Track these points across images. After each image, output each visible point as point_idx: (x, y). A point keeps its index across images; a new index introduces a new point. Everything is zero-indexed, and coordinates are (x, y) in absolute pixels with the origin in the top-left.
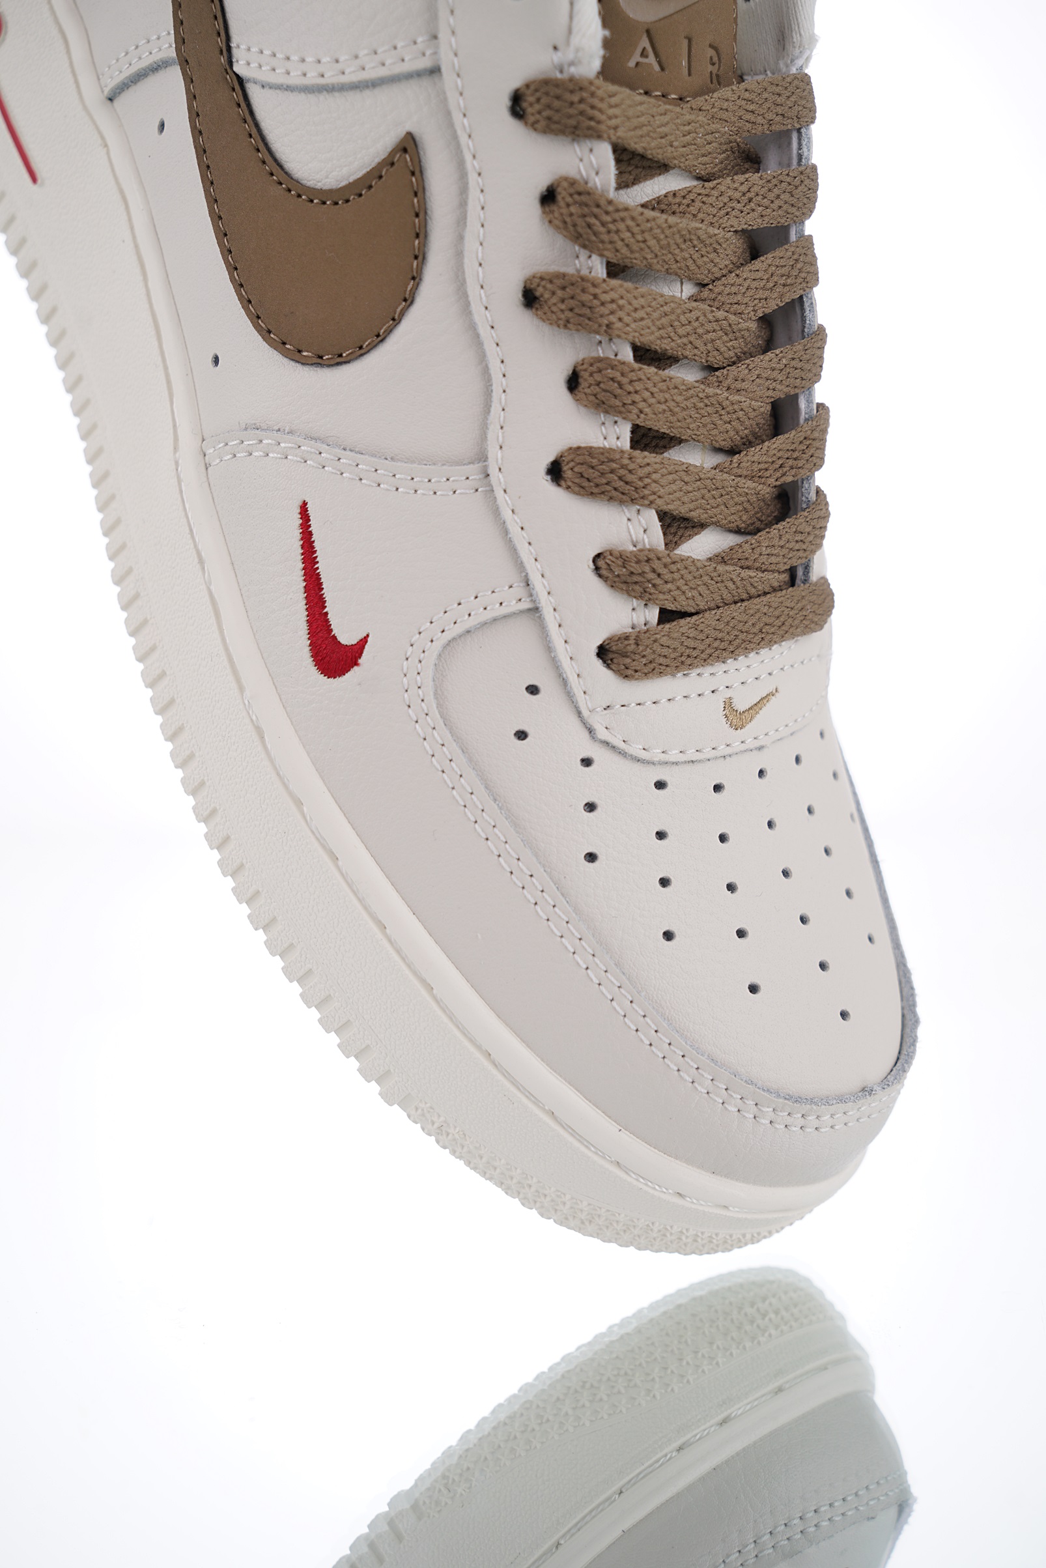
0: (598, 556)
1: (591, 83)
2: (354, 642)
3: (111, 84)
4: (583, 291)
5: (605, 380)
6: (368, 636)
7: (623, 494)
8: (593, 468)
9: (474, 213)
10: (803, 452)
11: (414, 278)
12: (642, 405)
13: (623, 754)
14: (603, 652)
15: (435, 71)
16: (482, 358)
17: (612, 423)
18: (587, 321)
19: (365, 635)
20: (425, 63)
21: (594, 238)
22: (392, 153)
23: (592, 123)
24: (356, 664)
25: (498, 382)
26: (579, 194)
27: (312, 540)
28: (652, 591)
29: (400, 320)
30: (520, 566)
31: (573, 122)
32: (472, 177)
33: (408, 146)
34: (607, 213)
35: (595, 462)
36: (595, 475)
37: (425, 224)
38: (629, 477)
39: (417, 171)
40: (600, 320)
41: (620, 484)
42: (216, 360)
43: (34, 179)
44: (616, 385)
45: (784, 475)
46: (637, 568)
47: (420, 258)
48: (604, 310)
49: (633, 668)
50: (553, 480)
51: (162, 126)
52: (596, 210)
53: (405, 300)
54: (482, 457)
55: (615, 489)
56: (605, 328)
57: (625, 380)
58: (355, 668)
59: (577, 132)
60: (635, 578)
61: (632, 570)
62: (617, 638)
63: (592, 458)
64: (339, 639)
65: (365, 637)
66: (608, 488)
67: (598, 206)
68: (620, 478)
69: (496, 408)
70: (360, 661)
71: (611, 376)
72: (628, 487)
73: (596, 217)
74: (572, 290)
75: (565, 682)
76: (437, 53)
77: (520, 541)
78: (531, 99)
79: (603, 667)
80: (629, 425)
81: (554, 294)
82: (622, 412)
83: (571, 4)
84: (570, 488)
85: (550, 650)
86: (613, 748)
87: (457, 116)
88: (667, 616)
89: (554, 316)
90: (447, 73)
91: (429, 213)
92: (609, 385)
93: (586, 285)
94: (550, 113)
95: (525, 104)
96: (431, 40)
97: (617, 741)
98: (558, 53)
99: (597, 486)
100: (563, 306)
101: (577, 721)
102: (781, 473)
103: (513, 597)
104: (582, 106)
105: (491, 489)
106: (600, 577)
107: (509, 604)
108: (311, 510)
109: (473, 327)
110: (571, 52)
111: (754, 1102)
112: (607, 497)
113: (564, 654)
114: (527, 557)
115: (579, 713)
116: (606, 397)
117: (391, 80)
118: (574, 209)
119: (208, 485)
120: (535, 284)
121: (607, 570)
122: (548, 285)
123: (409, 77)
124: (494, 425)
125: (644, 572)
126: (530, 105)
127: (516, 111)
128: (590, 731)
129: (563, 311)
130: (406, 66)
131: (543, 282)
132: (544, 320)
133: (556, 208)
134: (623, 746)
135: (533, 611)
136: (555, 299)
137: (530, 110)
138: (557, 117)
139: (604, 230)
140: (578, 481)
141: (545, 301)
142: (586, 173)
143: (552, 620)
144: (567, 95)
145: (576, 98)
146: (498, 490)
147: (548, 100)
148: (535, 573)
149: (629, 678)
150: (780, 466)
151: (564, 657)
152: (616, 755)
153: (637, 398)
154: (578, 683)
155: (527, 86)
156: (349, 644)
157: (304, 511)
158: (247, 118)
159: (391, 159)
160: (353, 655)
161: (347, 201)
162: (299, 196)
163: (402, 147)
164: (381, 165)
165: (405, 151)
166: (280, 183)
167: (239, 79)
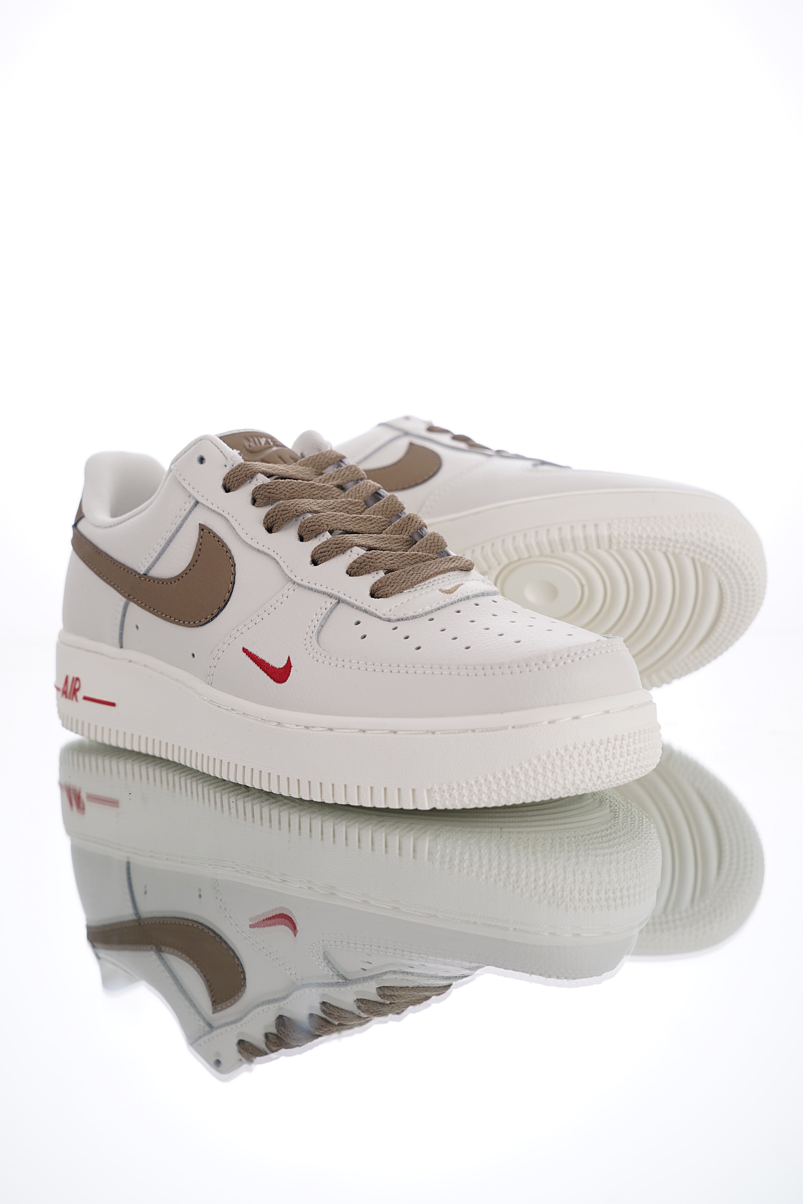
0: (347, 571)
1: (243, 463)
2: (286, 662)
3: (117, 641)
5: (307, 524)
9: (235, 525)
11: (230, 558)
12: (326, 523)
13: (407, 619)
14: (372, 595)
15: (197, 503)
16: (267, 555)
17: (321, 536)
18: (288, 514)
19: (288, 656)
20: (193, 502)
21: (274, 495)
22: (199, 533)
23: (251, 472)
24: (291, 667)
25: (277, 558)
26: (260, 488)
27: (252, 653)
28: (373, 564)
29: (235, 573)
30: (324, 593)
31: (244, 475)
32: (227, 516)
33: (202, 528)
34: (273, 487)
35: (324, 549)
37: (222, 542)
39: (210, 531)
41: (335, 546)
42: (193, 655)
43: (113, 705)
44: (312, 523)
47: (228, 551)
48: (291, 507)
49: (387, 590)
50: (315, 565)
51: (137, 627)
52: (267, 487)
53: (232, 566)
54: (290, 580)
55: (336, 548)
56: (297, 516)
57: (313, 520)
58: (292, 669)
59: (248, 479)
60: (363, 564)
61: (360, 562)
62: (374, 586)
63: (321, 546)
64: (280, 667)
65: (288, 658)
66: (333, 549)
68: (335, 544)
69: (281, 563)
70: (292, 665)
71: (308, 522)
72: (341, 548)
73: (270, 489)
74: (277, 510)
75: (366, 611)
76: (194, 498)
77: (318, 587)
78: (228, 481)
79: (377, 599)
80: (327, 532)
81: (272, 517)
82: (321, 529)
83: (221, 452)
84: (322, 562)
85: (353, 607)
86: (402, 620)
87: (211, 506)
88: (388, 571)
89: (279, 523)
90: (200, 500)
91: (222, 538)
92: (310, 524)
93: (279, 506)
94: (235, 479)
95: (227, 486)
96: (190, 496)
97: (402, 616)
98: (228, 466)
99: (329, 551)
100: (278, 517)
101: (382, 621)
102: (407, 532)
103: (329, 603)
104: (243, 469)
105: (299, 585)
106: (353, 576)
107: (329, 606)
108: (246, 647)
109: (258, 551)
110: (232, 463)
111: (541, 662)
112: (335, 553)
113: (358, 603)
114: (323, 589)
115: (380, 618)
116: (311, 528)
117: (186, 518)
118: (261, 493)
119: (215, 688)
120: (267, 524)
121: (354, 571)
122: (269, 516)
123: (190, 512)
124: (285, 568)
125: (365, 560)
126: (229, 483)
127: (227, 490)
128: (389, 620)
129: (279, 519)
130: (187, 511)
131: (267, 518)
132: (278, 530)
133: (258, 500)
134: (405, 616)
135: (339, 601)
136: (274, 517)
137: (230, 484)
138: (238, 477)
139: (275, 490)
140: (321, 555)
141: (274, 525)
142: (259, 483)
143: (346, 598)
144: (237, 470)
145: (240, 469)
146: (300, 582)
147: (232, 476)
148: (329, 591)
149: (388, 595)
150: (407, 530)
151: (360, 604)
152: (405, 621)
153: (322, 521)
154: (372, 609)
155: (224, 479)
156: (284, 664)
157: (245, 650)
158: (155, 580)
159: (200, 536)
160: (288, 666)
161: (197, 561)
162: (182, 577)
163: (201, 530)
164: (198, 541)
165: (203, 530)
166: (175, 582)
167: (145, 574)
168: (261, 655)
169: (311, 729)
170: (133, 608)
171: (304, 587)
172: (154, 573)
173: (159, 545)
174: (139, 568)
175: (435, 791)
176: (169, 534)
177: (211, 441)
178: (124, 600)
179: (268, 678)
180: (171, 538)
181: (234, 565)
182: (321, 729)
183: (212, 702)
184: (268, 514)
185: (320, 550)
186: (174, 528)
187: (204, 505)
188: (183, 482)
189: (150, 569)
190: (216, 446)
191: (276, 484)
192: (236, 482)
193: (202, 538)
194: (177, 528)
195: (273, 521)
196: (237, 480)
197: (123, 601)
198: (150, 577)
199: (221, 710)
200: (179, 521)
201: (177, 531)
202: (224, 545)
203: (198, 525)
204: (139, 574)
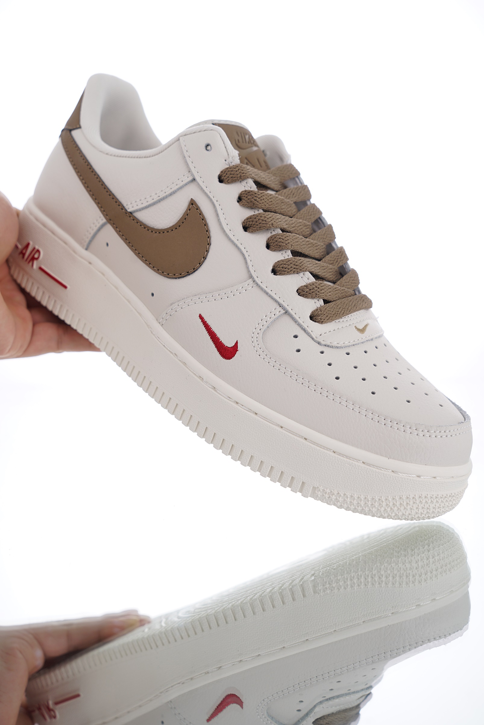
0: (298, 290)
1: (239, 165)
2: (234, 345)
4: (261, 217)
5: (278, 239)
6: (237, 341)
7: (297, 269)
8: (285, 264)
9: (220, 212)
10: (341, 256)
11: (208, 237)
12: (291, 243)
13: (332, 347)
14: (311, 318)
15: (194, 180)
16: (239, 249)
17: (285, 252)
18: (265, 225)
19: (236, 341)
20: (190, 178)
21: (258, 203)
22: (189, 206)
23: (244, 174)
24: (237, 350)
25: (246, 255)
26: (249, 193)
27: (207, 323)
28: (318, 293)
29: (209, 250)
30: (276, 301)
31: (239, 176)
32: (215, 203)
33: (192, 203)
34: (259, 195)
35: (285, 263)
36: (286, 266)
37: (206, 221)
38: (297, 264)
39: (198, 208)
40: (269, 223)
41: (295, 266)
43: (65, 287)
44: (281, 239)
45: (339, 263)
46: (311, 288)
48: (269, 220)
49: (323, 319)
50: (274, 274)
51: (107, 244)
52: (255, 195)
54: (251, 277)
55: (294, 268)
56: (271, 225)
57: (283, 238)
58: (237, 352)
59: (241, 178)
60: (312, 291)
61: (310, 288)
62: (314, 311)
63: (283, 262)
64: (228, 346)
65: (236, 342)
66: (292, 269)
67: (255, 194)
68: (294, 265)
69: (249, 261)
70: (238, 349)
71: (279, 238)
72: (297, 267)
73: (256, 197)
74: (258, 218)
75: (304, 330)
76: (192, 175)
77: (272, 294)
78: (224, 175)
79: (314, 322)
80: (290, 251)
81: (253, 221)
82: (286, 247)
83: (225, 147)
84: (280, 274)
85: (296, 322)
86: (328, 346)
87: (204, 188)
88: (326, 302)
89: (255, 228)
90: (198, 178)
91: (206, 218)
92: (280, 240)
93: (261, 215)
94: (231, 176)
95: (223, 178)
96: (189, 172)
97: (328, 343)
98: (227, 161)
99: (289, 269)
100: (257, 224)
101: (313, 341)
102: (337, 263)
103: (279, 311)
104: (239, 171)
105: (257, 284)
106: (301, 296)
107: (278, 314)
108: (203, 315)
109: (232, 242)
110: (231, 159)
111: (427, 431)
112: (293, 272)
113: (300, 321)
114: (277, 298)
115: (313, 339)
116: (280, 244)
117: (181, 188)
118: (249, 197)
119: (165, 330)
120: (245, 224)
121: (302, 292)
122: (250, 220)
123: (186, 184)
124: (250, 267)
125: (314, 288)
126: (225, 176)
127: (221, 181)
128: (319, 343)
129: (257, 225)
130: (184, 183)
131: (248, 220)
132: (252, 232)
133: (243, 201)
134: (331, 344)
135: (286, 312)
136: (254, 223)
137: (225, 178)
138: (234, 176)
139: (259, 200)
140: (282, 270)
141: (251, 227)
142: (248, 189)
143: (292, 313)
144: (234, 170)
145: (237, 169)
146: (259, 283)
147: (229, 173)
148: (281, 301)
149: (323, 323)
150: (337, 261)
151: (301, 322)
152: (330, 348)
153: (289, 241)
154: (309, 330)
155: (222, 172)
156: (232, 346)
157: (201, 317)
158: (138, 221)
159: (189, 208)
160: (235, 348)
161: (180, 226)
162: (164, 232)
163: (191, 204)
164: (186, 211)
165: (192, 204)
166: (156, 233)
167: (131, 213)
168: (214, 329)
169: (239, 404)
170: (109, 228)
171: (262, 289)
172: (139, 215)
173: (152, 198)
174: (127, 205)
175: (320, 490)
176: (162, 195)
177: (220, 135)
178: (104, 220)
179: (216, 349)
180: (164, 197)
181: (209, 244)
182: (248, 410)
183: (158, 339)
184: (250, 218)
185: (282, 265)
186: (169, 192)
187: (199, 184)
188: (187, 158)
189: (137, 211)
190: (223, 141)
191: (262, 195)
192: (231, 179)
193: (190, 210)
194: (171, 193)
195: (251, 225)
196: (232, 177)
197: (102, 220)
198: (135, 217)
199: (165, 348)
200: (175, 188)
201: (171, 195)
202: (206, 225)
203: (190, 199)
204: (126, 210)
